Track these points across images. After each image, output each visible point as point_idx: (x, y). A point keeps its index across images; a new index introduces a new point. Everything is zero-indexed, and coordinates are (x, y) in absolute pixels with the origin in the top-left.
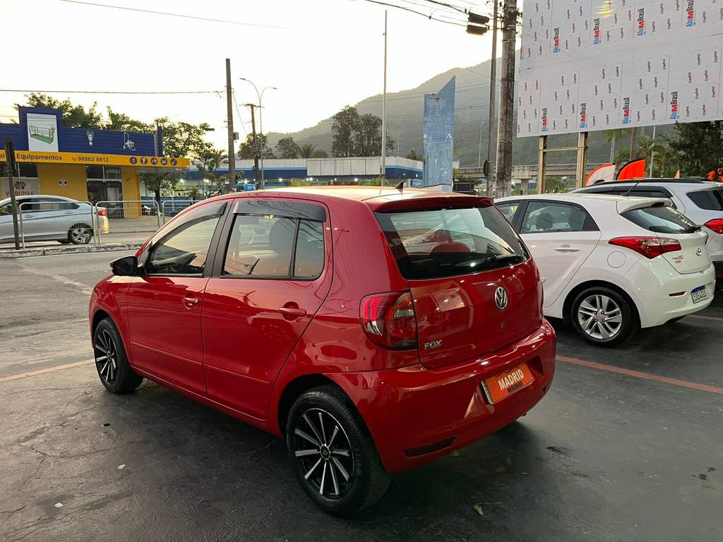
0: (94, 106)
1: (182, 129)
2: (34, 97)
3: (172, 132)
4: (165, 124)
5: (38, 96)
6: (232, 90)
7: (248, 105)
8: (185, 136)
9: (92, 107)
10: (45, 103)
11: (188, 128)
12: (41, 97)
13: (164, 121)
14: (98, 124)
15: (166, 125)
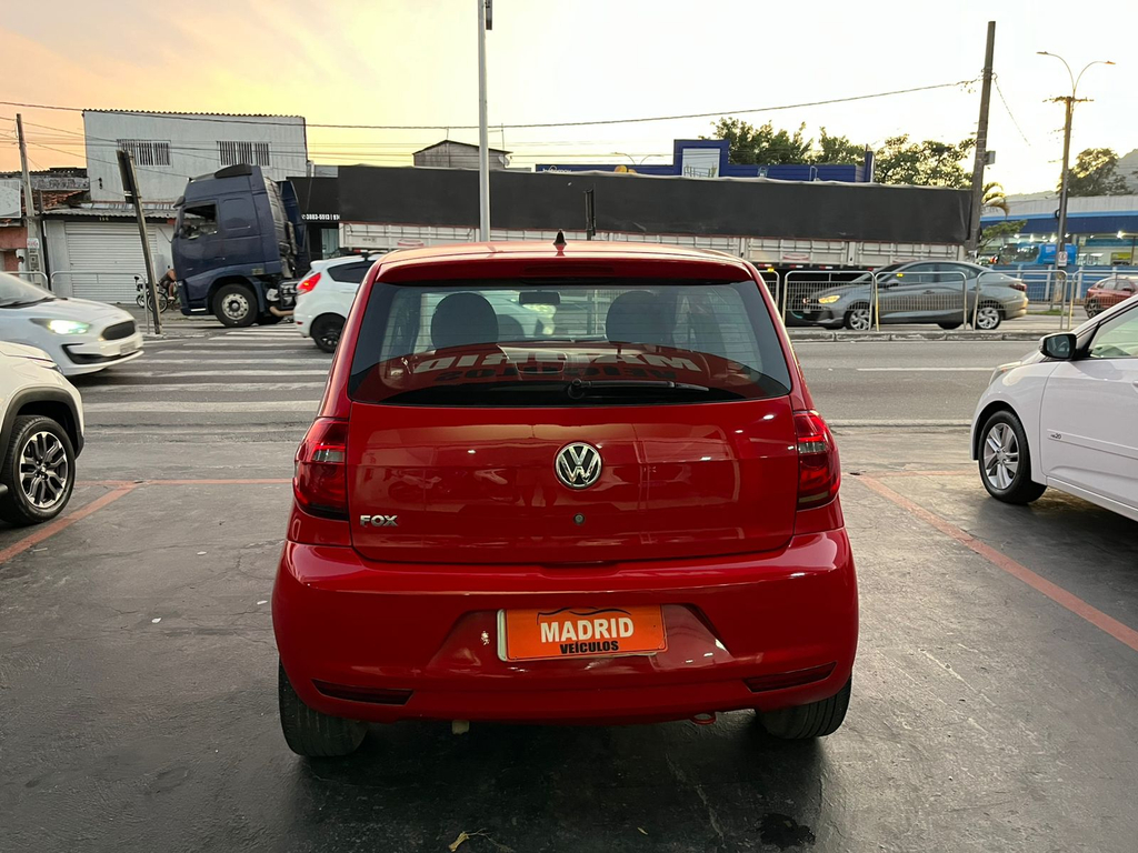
0: (801, 129)
1: (927, 152)
2: (724, 124)
3: (913, 157)
4: (902, 146)
5: (729, 122)
6: (993, 77)
7: (1061, 98)
8: (932, 162)
9: (797, 131)
10: (737, 131)
11: (938, 150)
12: (733, 124)
13: (900, 141)
14: (806, 156)
15: (904, 148)
